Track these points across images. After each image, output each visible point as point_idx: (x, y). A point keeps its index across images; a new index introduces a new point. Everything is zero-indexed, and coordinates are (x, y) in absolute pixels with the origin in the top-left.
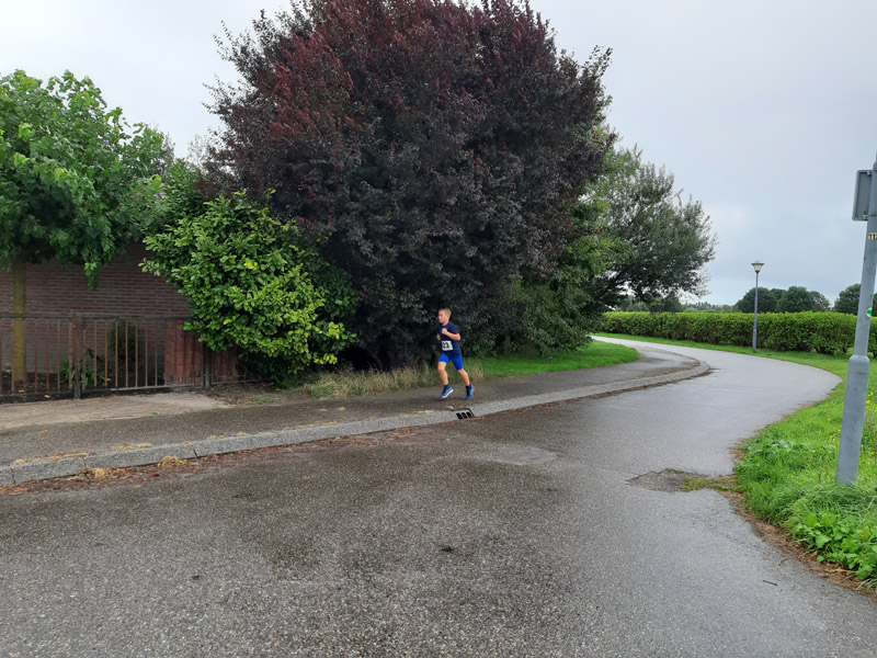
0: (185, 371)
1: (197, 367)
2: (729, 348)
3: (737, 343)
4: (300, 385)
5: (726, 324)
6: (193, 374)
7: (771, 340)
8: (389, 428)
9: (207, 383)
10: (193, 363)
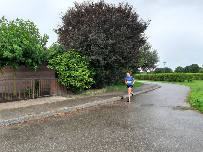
0: (56, 91)
1: (59, 90)
2: (159, 81)
3: (160, 80)
4: (82, 93)
5: (157, 76)
6: (58, 92)
7: (168, 79)
8: (110, 101)
9: (61, 94)
10: (58, 89)
